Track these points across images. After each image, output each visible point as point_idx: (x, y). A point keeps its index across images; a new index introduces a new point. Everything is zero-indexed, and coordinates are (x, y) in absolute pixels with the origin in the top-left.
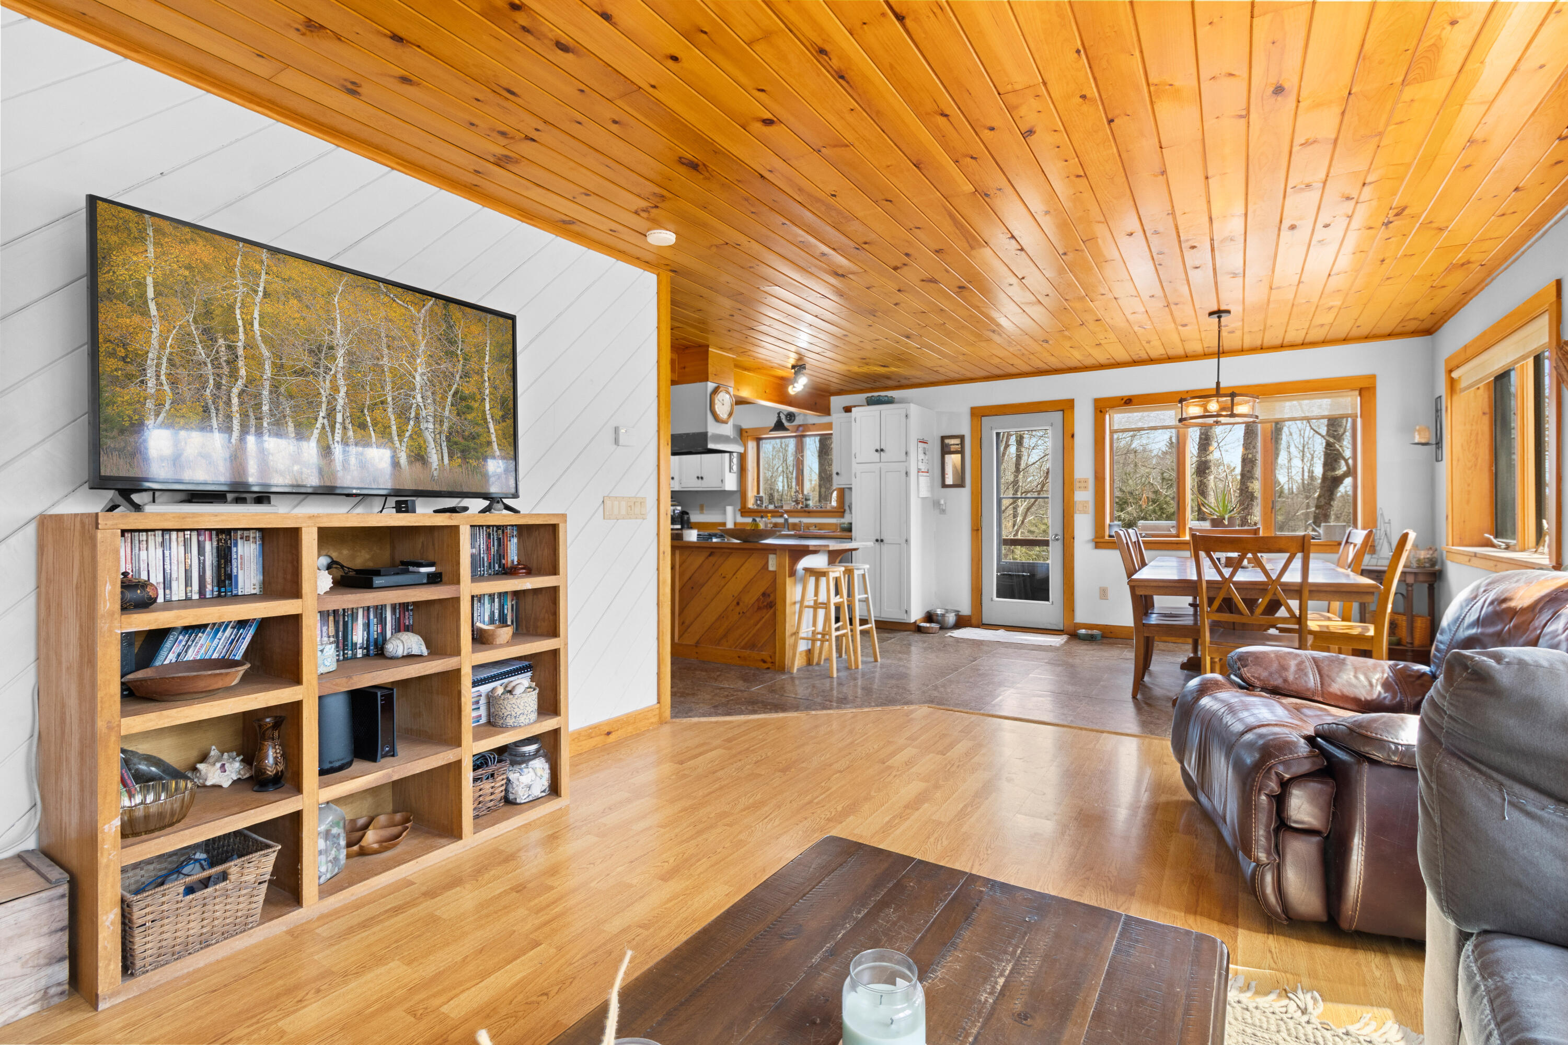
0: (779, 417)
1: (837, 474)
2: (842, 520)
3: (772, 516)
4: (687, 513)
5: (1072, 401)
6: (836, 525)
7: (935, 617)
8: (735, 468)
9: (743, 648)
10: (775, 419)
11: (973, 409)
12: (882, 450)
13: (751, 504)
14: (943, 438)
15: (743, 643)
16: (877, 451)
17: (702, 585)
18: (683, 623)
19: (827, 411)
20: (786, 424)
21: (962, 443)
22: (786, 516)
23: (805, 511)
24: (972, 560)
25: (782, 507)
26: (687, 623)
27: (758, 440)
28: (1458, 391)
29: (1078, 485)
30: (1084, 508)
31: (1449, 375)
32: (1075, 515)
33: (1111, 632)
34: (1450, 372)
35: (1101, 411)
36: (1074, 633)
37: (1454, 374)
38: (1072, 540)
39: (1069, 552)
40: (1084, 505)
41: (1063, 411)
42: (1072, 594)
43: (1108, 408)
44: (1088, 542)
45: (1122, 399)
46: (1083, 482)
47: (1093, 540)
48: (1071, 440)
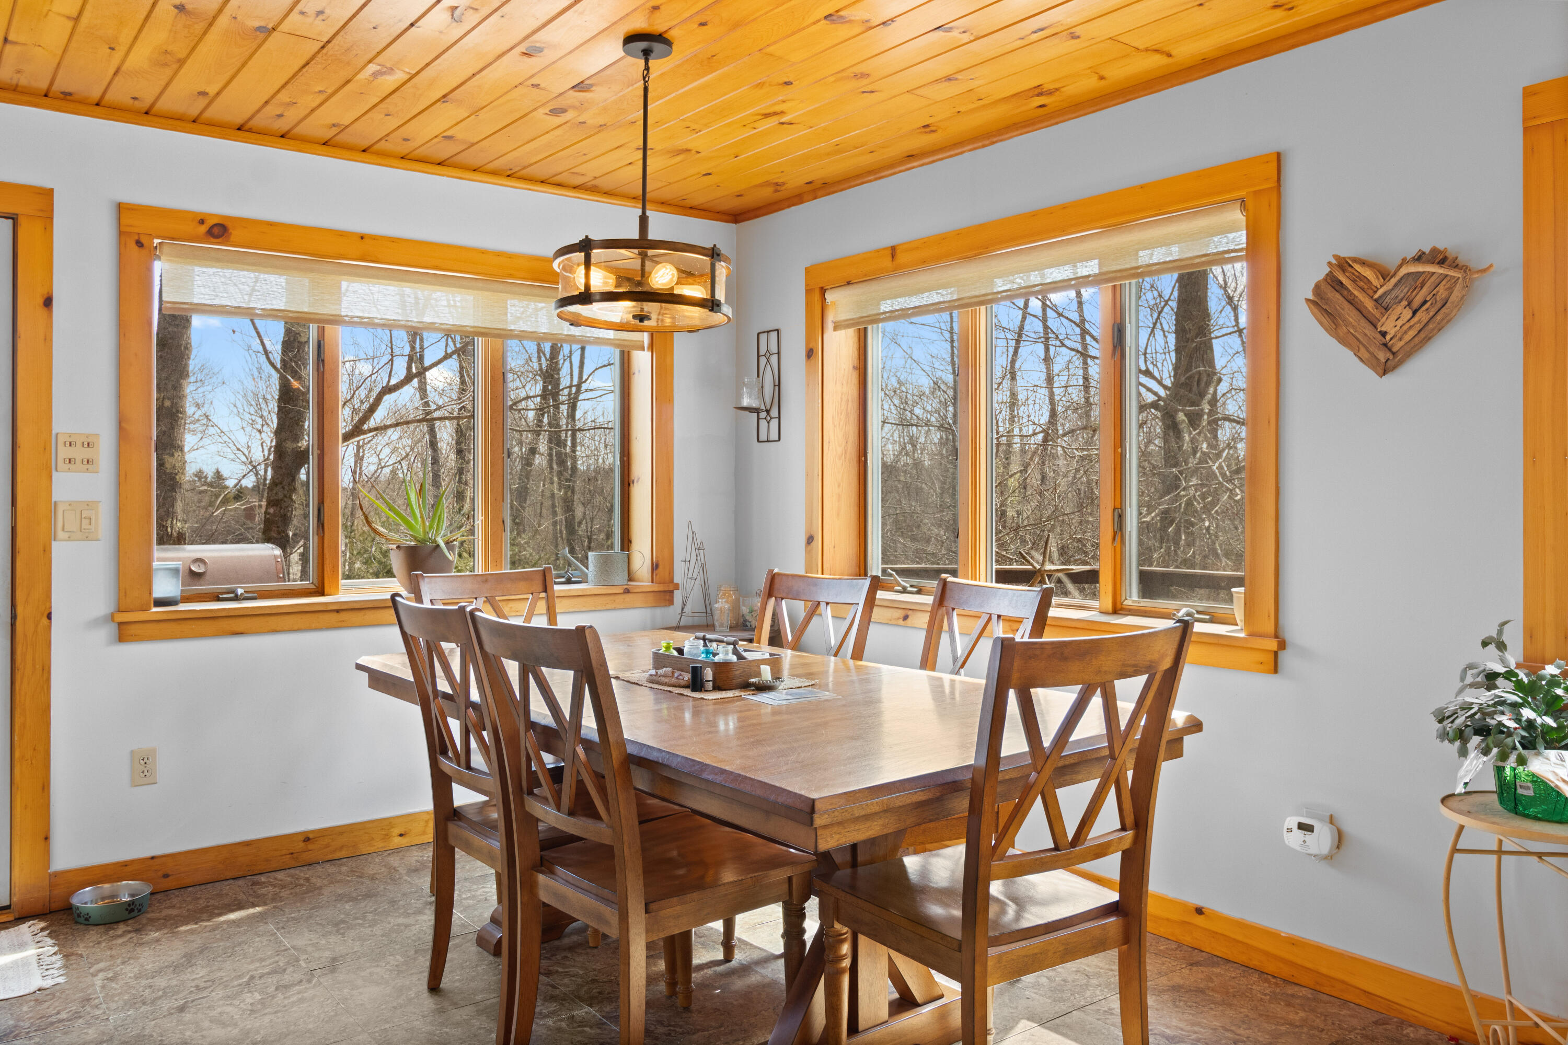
5: (47, 195)
28: (829, 325)
29: (64, 453)
30: (85, 522)
31: (817, 296)
32: (54, 543)
33: (166, 876)
34: (823, 291)
35: (139, 244)
36: (55, 906)
37: (829, 297)
38: (45, 620)
39: (34, 660)
40: (85, 511)
41: (14, 218)
42: (43, 788)
43: (158, 237)
44: (95, 623)
45: (202, 222)
46: (79, 445)
47: (112, 615)
48: (41, 311)
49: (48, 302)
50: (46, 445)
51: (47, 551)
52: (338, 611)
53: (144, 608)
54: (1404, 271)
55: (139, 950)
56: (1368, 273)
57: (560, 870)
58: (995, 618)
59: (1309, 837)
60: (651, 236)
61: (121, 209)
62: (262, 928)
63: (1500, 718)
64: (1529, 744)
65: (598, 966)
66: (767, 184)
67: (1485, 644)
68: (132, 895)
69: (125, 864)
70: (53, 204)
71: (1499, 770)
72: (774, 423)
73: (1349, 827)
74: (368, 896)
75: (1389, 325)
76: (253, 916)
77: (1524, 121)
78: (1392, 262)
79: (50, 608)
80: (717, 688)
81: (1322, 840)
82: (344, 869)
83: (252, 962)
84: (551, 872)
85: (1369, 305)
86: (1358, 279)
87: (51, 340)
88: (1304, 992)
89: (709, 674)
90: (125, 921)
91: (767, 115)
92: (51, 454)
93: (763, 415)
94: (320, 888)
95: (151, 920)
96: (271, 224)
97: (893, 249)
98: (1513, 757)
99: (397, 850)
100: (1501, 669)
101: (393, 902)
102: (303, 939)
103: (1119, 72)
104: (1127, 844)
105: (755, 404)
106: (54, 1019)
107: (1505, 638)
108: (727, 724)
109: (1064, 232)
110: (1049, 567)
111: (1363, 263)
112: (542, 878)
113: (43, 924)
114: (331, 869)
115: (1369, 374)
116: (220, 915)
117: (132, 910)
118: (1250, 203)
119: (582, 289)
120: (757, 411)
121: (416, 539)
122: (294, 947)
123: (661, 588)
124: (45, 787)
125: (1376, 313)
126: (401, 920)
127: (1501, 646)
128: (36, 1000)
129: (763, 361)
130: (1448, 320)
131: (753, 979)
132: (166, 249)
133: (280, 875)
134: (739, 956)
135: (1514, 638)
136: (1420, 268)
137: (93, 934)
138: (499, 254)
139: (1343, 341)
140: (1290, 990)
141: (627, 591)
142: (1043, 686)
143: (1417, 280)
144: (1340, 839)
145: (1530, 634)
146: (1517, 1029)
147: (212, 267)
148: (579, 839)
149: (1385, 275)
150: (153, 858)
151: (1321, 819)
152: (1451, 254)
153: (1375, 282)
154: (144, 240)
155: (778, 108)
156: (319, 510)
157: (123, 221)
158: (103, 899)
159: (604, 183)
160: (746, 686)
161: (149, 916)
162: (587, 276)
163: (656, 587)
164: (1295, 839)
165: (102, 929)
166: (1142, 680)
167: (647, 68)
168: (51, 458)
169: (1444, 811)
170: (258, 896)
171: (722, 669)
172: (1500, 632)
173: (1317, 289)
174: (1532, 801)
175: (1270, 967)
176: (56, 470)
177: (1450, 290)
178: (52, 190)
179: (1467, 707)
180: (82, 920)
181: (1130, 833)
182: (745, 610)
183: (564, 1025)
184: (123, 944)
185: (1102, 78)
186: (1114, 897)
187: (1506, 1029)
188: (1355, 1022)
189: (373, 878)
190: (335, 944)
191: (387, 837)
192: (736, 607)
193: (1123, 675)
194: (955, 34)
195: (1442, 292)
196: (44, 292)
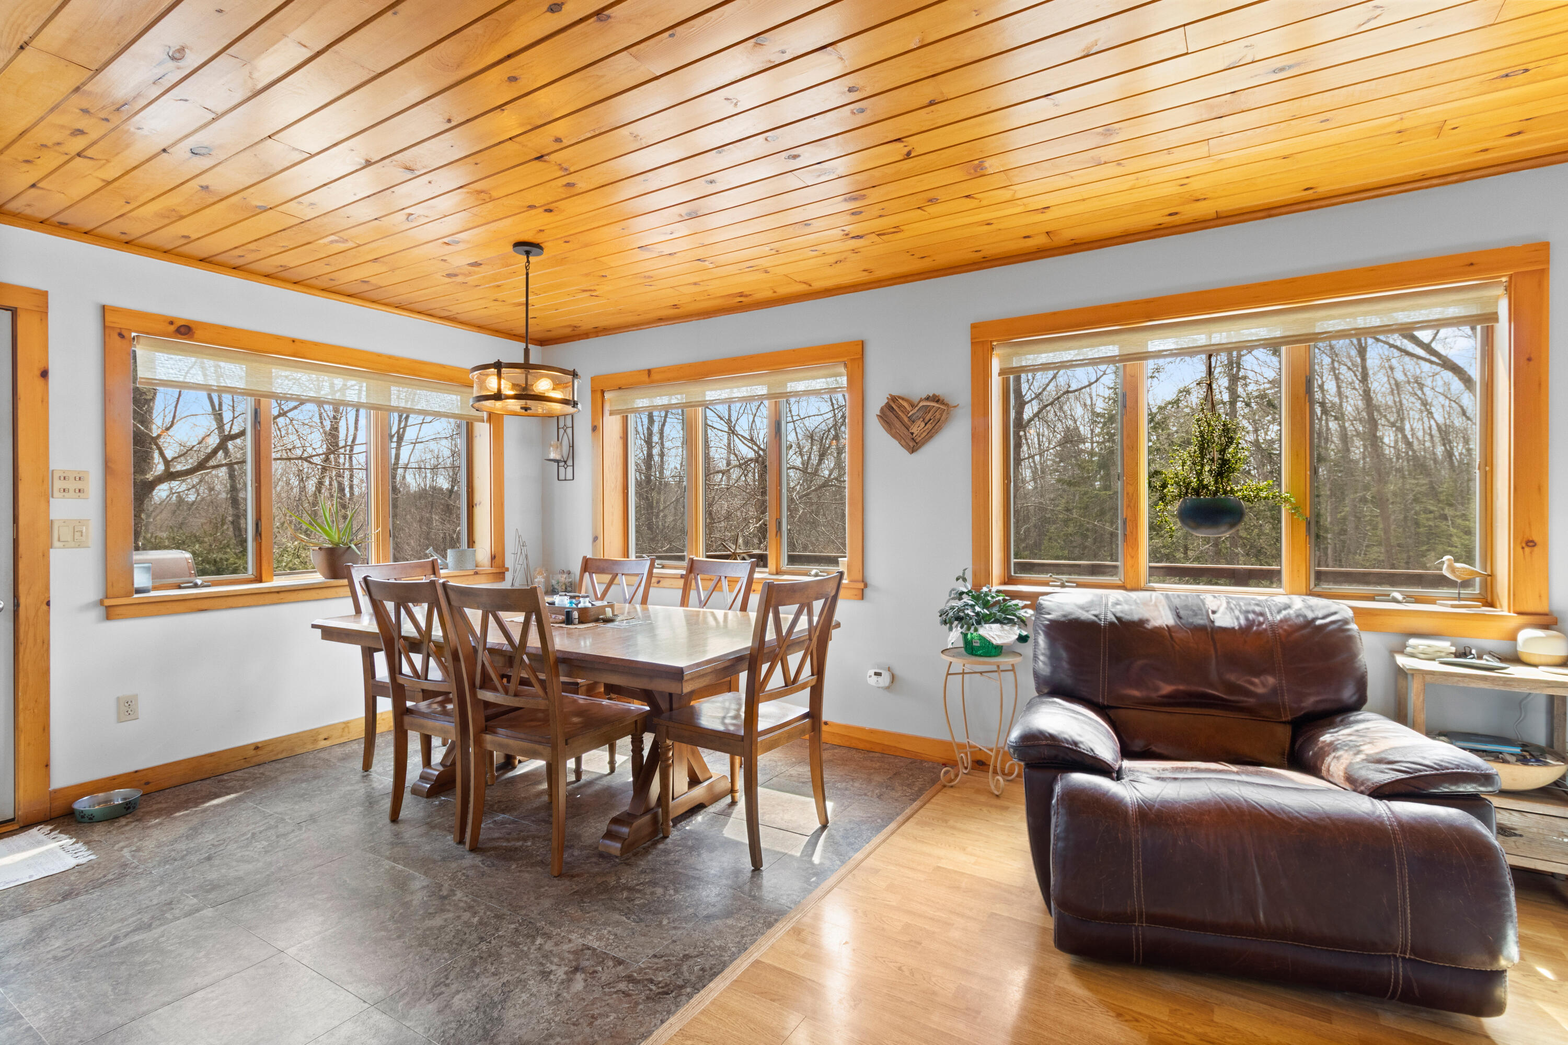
5: (42, 296)
28: (607, 413)
29: (58, 484)
30: (77, 535)
31: (599, 394)
32: (51, 551)
33: (147, 783)
34: (603, 392)
35: (121, 335)
36: (54, 815)
37: (607, 395)
38: (45, 607)
39: (35, 636)
40: (77, 528)
41: (14, 312)
42: (44, 729)
43: (135, 332)
44: (87, 607)
45: (171, 323)
46: (72, 479)
47: (101, 602)
48: (39, 381)
49: (44, 374)
50: (45, 478)
51: (46, 556)
52: (278, 592)
53: (129, 595)
54: (921, 404)
55: (148, 831)
56: (905, 404)
57: (500, 730)
58: (723, 578)
59: (880, 679)
60: (531, 362)
61: (104, 309)
62: (243, 806)
63: (966, 612)
64: (979, 623)
65: (499, 794)
66: (570, 326)
67: (957, 579)
68: (122, 799)
69: (114, 778)
70: (47, 303)
71: (965, 635)
72: (570, 469)
73: (897, 672)
74: (315, 778)
75: (915, 429)
76: (228, 802)
77: (972, 339)
78: (916, 401)
79: (49, 597)
80: (581, 622)
81: (885, 680)
82: (288, 764)
83: (248, 825)
84: (494, 733)
85: (906, 419)
86: (900, 406)
87: (48, 402)
88: (877, 755)
89: (576, 615)
90: (123, 816)
91: (584, 291)
92: (48, 485)
93: (562, 464)
94: (276, 777)
95: (148, 813)
96: (226, 328)
97: (649, 371)
98: (972, 629)
99: (323, 749)
100: (965, 590)
101: (337, 779)
102: (280, 807)
103: (783, 290)
104: (814, 683)
105: (558, 457)
106: (103, 880)
107: (966, 576)
108: (585, 643)
109: (751, 370)
110: (738, 551)
111: (903, 399)
112: (488, 737)
113: (50, 827)
114: (278, 766)
115: (904, 452)
116: (204, 802)
117: (129, 808)
118: (849, 365)
119: (496, 391)
120: (558, 461)
121: (332, 543)
122: (276, 813)
123: (498, 571)
124: (46, 729)
125: (909, 424)
126: (349, 788)
127: (965, 580)
128: (79, 872)
129: (561, 431)
130: (940, 428)
131: (597, 787)
132: (142, 340)
133: (238, 774)
134: (584, 778)
135: (969, 576)
136: (928, 403)
137: (100, 828)
138: (390, 357)
139: (894, 436)
140: (871, 755)
141: (476, 573)
142: (784, 605)
143: (927, 409)
144: (893, 677)
145: (975, 574)
146: (971, 753)
147: (177, 355)
148: (521, 708)
149: (913, 406)
150: (136, 772)
151: (884, 669)
152: (941, 398)
153: (909, 408)
154: (125, 333)
155: (592, 288)
156: (257, 525)
157: (107, 318)
158: (99, 804)
159: (461, 317)
160: (597, 620)
161: (143, 810)
162: (499, 384)
163: (494, 570)
164: (873, 680)
165: (106, 823)
166: (823, 601)
167: (528, 261)
168: (47, 488)
169: (943, 657)
170: (228, 788)
171: (583, 612)
172: (964, 574)
173: (882, 410)
174: (979, 648)
175: (861, 746)
176: (53, 497)
177: (941, 415)
178: (47, 292)
179: (952, 608)
180: (86, 819)
181: (815, 677)
182: (554, 582)
183: (491, 825)
184: (131, 830)
185: (775, 292)
186: (807, 710)
187: (967, 755)
188: (902, 764)
189: (314, 767)
190: (304, 809)
191: (315, 741)
192: (547, 579)
193: (817, 599)
194: (707, 263)
195: (938, 415)
196: (41, 366)
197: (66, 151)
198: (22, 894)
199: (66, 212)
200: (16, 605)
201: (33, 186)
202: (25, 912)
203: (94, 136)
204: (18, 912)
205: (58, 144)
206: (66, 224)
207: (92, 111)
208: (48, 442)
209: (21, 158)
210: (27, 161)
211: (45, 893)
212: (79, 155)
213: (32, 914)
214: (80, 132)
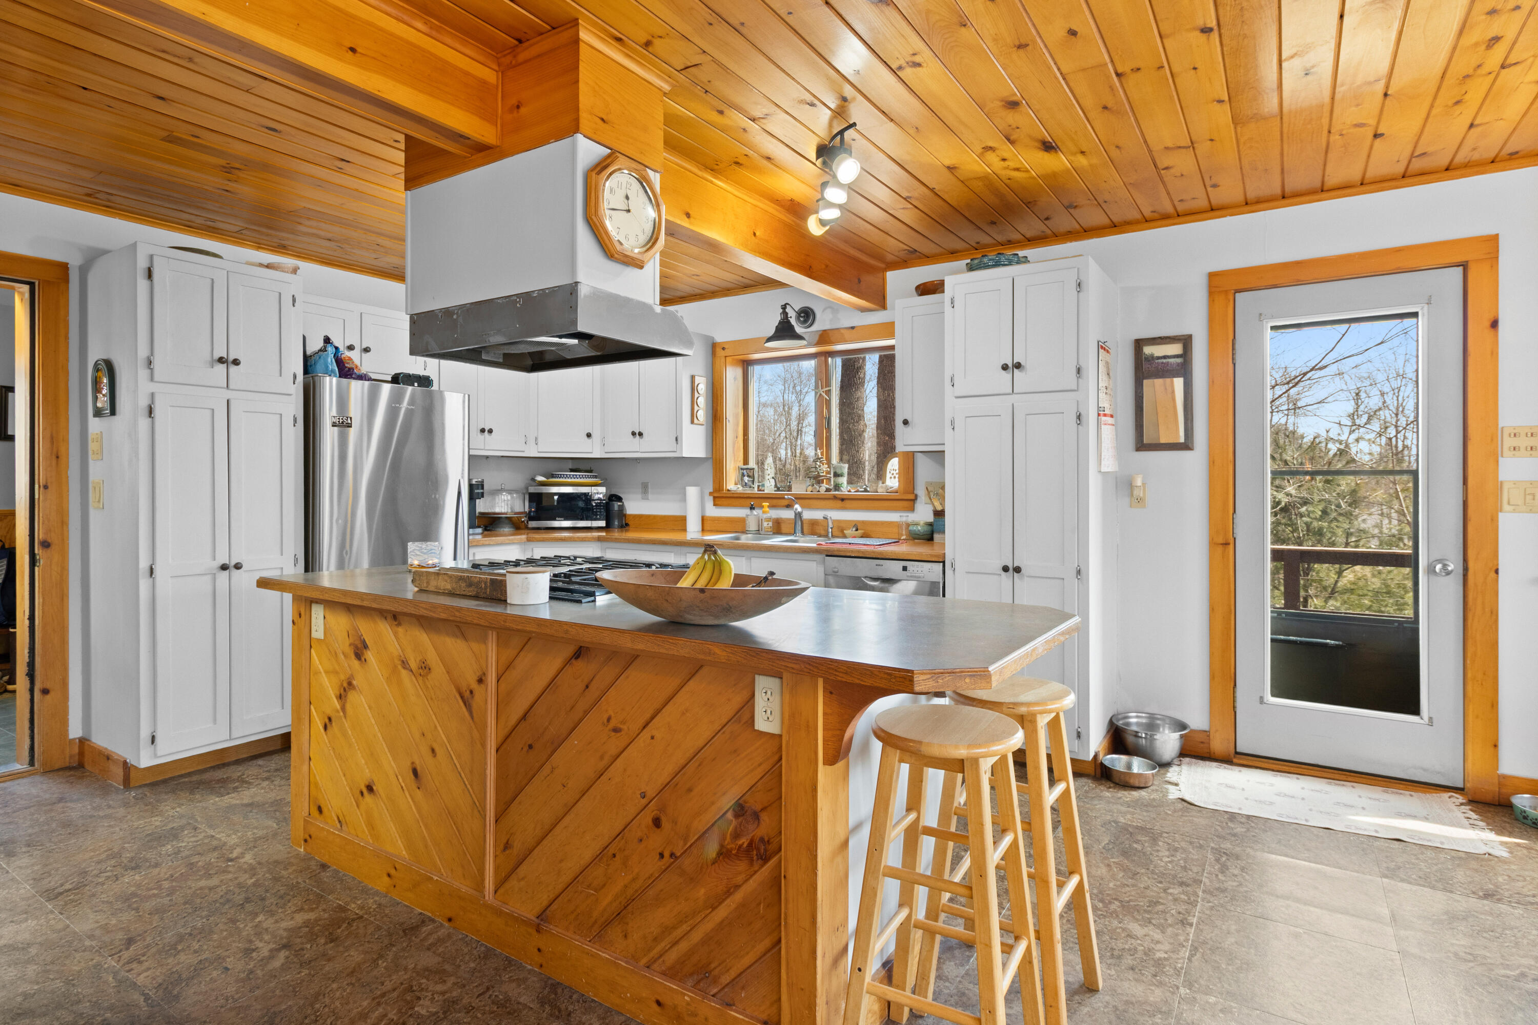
0: (785, 313)
1: (906, 422)
2: (911, 517)
3: (772, 507)
4: (619, 499)
5: (1493, 241)
6: (898, 525)
7: (1130, 739)
8: (701, 415)
9: (672, 973)
10: (776, 319)
11: (1213, 277)
12: (1018, 366)
13: (732, 484)
14: (1139, 344)
15: (672, 956)
16: (1005, 367)
17: (556, 745)
18: (507, 846)
19: (880, 300)
20: (799, 329)
21: (1186, 354)
22: (798, 507)
23: (835, 498)
24: (1212, 610)
25: (790, 488)
26: (518, 846)
27: (746, 364)
29: (1508, 442)
30: (1529, 498)
32: (1500, 515)
36: (1503, 801)
38: (1493, 574)
39: (1483, 604)
40: (1529, 489)
41: (1465, 266)
42: (1493, 706)
46: (1524, 435)
48: (1489, 333)
49: (1494, 324)
50: (1493, 436)
51: (1494, 520)
70: (1498, 247)
79: (1498, 565)
87: (1497, 353)
92: (1497, 443)
124: (1494, 705)
168: (1497, 447)
176: (1502, 456)
178: (1497, 235)
180: (1527, 820)
196: (1491, 317)
197: (1489, 70)
198: (1448, 869)
199: (1512, 139)
200: (1466, 570)
201: (1472, 126)
202: (1445, 890)
203: (1510, 35)
204: (1439, 885)
205: (1479, 66)
206: (1517, 153)
207: (1499, 7)
208: (1497, 400)
209: (1450, 103)
210: (1457, 103)
211: (1469, 879)
212: (1503, 67)
213: (1451, 895)
214: (1496, 39)
